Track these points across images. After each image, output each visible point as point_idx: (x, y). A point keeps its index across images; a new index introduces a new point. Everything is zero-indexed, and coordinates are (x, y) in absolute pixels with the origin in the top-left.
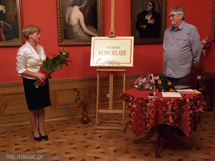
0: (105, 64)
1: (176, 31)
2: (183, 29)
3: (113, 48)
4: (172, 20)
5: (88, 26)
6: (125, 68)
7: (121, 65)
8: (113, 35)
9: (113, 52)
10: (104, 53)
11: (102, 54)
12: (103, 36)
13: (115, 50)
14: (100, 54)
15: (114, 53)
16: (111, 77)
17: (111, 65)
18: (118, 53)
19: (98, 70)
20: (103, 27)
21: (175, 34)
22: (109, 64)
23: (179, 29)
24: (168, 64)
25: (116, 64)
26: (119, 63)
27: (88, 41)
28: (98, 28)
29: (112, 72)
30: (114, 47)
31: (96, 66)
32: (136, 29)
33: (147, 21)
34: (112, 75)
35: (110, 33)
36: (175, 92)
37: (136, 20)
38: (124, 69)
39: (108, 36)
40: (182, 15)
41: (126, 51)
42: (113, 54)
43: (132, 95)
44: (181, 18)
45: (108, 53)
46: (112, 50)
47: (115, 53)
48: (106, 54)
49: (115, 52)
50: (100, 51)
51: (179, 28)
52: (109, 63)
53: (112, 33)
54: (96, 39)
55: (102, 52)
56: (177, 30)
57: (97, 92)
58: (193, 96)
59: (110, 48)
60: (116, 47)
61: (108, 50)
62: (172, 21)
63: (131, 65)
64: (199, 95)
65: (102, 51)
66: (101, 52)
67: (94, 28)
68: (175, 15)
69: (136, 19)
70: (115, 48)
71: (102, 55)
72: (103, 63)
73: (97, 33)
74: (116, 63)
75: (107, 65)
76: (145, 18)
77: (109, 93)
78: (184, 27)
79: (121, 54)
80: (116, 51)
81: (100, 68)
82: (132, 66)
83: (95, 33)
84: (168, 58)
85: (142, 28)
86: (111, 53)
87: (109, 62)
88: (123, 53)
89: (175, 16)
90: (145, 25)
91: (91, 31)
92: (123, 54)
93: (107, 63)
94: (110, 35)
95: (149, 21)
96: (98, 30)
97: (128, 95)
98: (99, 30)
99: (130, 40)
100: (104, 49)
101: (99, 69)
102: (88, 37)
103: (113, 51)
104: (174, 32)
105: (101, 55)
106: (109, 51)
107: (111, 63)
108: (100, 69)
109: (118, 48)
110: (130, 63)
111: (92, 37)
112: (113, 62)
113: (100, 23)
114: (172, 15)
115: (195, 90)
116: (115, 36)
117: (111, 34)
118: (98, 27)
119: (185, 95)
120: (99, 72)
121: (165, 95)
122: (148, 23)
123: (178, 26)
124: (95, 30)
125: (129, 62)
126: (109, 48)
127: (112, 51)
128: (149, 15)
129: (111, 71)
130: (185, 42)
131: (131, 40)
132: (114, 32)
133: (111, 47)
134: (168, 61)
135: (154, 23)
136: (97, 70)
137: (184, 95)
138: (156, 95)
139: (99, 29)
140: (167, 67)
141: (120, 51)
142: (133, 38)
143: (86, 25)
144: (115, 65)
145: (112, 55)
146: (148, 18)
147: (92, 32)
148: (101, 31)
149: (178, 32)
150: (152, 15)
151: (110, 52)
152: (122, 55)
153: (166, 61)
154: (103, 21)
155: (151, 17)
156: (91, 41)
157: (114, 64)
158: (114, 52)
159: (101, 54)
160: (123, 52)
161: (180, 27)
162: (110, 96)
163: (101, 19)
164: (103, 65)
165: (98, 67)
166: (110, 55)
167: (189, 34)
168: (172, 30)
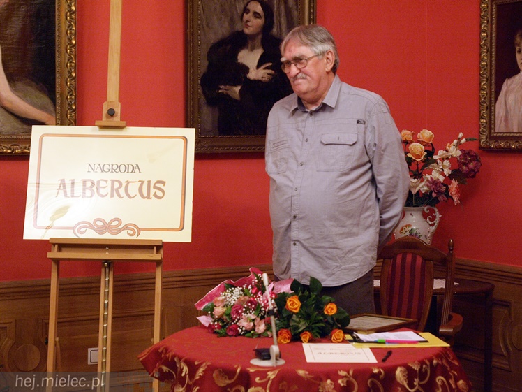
0: (83, 230)
1: (312, 113)
2: (341, 107)
3: (113, 170)
5: (20, 84)
6: (161, 247)
7: (145, 236)
8: (117, 120)
9: (117, 185)
10: (79, 189)
11: (73, 191)
12: (78, 122)
13: (123, 177)
14: (61, 192)
15: (117, 190)
16: (107, 283)
17: (107, 236)
18: (133, 189)
19: (53, 254)
20: (79, 90)
21: (309, 124)
22: (99, 230)
23: (324, 107)
24: (294, 234)
25: (125, 232)
26: (140, 230)
27: (15, 142)
28: (58, 91)
29: (109, 265)
30: (119, 167)
31: (47, 238)
32: (203, 98)
33: (246, 69)
34: (111, 273)
35: (105, 111)
36: (351, 341)
37: (203, 65)
38: (158, 252)
39: (98, 123)
40: (330, 56)
41: (164, 183)
42: (115, 192)
43: (190, 354)
44: (329, 67)
45: (94, 189)
46: (110, 176)
47: (122, 191)
48: (88, 193)
49: (124, 184)
50: (63, 180)
51: (326, 101)
52: (101, 227)
53: (111, 113)
54: (47, 135)
55: (73, 183)
56: (317, 111)
57: (47, 343)
58: (420, 358)
59: (103, 170)
60: (127, 168)
61: (96, 176)
62: (300, 81)
63: (185, 236)
64: (441, 353)
65: (73, 180)
66: (68, 182)
67: (42, 91)
68: (310, 59)
69: (205, 63)
70: (123, 168)
71: (73, 196)
72: (73, 228)
73: (52, 109)
74: (126, 227)
75: (90, 235)
76: (237, 60)
77: (96, 345)
78: (343, 98)
79: (145, 195)
80: (128, 183)
81: (63, 245)
82: (189, 240)
83: (43, 108)
84: (294, 213)
85: (227, 95)
86: (108, 190)
87: (100, 223)
88: (153, 191)
90: (235, 85)
92: (155, 195)
93: (91, 227)
94: (105, 121)
95: (251, 70)
96: (58, 101)
97: (173, 357)
98: (62, 101)
99: (182, 141)
100: (81, 174)
101: (59, 250)
102: (16, 124)
103: (113, 181)
104: (306, 115)
105: (66, 195)
106: (98, 182)
107: (107, 227)
108: (63, 249)
109: (136, 169)
110: (182, 228)
111: (34, 127)
112: (115, 223)
113: (67, 74)
114: (298, 60)
115: (428, 336)
116: (123, 123)
117: (107, 117)
118: (57, 86)
119: (390, 352)
120: (57, 261)
121: (317, 353)
122: (249, 79)
123: (321, 97)
124: (46, 100)
125: (178, 226)
126: (99, 170)
127: (109, 184)
128: (252, 49)
129: (106, 261)
130: (350, 150)
131: (185, 139)
132: (118, 110)
133: (106, 168)
134: (295, 224)
135: (270, 81)
136: (50, 255)
137: (385, 355)
138: (279, 356)
139: (62, 95)
140: (293, 247)
141: (143, 182)
142: (190, 133)
143: (11, 77)
144: (124, 236)
145: (112, 196)
146: (249, 58)
147: (35, 105)
148: (70, 105)
149: (321, 115)
150: (264, 48)
151: (102, 184)
152: (148, 197)
153: (286, 223)
154: (78, 68)
155: (259, 56)
156: (29, 141)
157: (120, 231)
158: (121, 184)
159: (69, 189)
160: (155, 187)
161: (329, 100)
162: (99, 355)
163: (70, 58)
164: (73, 236)
165: (54, 244)
166: (102, 196)
167: (364, 123)
168: (296, 109)
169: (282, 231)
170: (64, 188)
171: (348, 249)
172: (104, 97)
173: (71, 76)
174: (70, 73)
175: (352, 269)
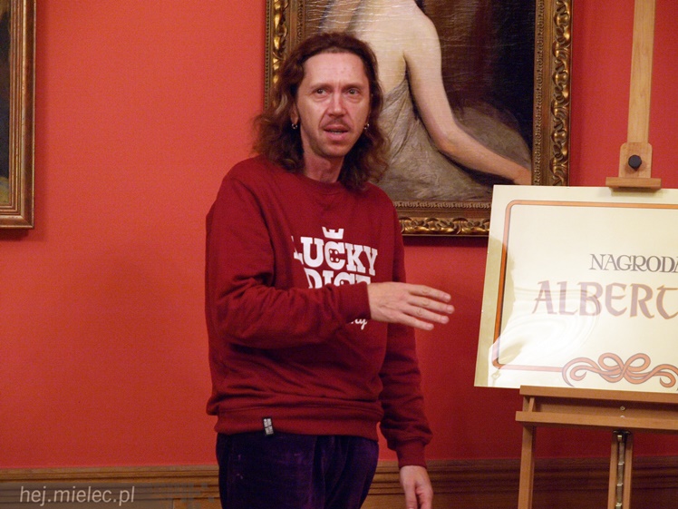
0: (579, 373)
3: (635, 267)
5: (470, 112)
8: (644, 176)
9: (642, 295)
10: (573, 301)
11: (562, 306)
12: (571, 178)
13: (653, 280)
14: (543, 304)
15: (643, 303)
16: (621, 471)
17: (623, 386)
19: (526, 415)
20: (574, 120)
22: (609, 375)
25: (656, 379)
27: (461, 213)
28: (537, 124)
29: (625, 437)
30: (646, 262)
34: (629, 453)
35: (623, 161)
39: (610, 181)
42: (638, 306)
45: (602, 299)
46: (630, 277)
47: (652, 305)
48: (591, 307)
49: (656, 293)
50: (545, 284)
52: (612, 370)
53: (635, 164)
54: (520, 202)
55: (563, 291)
59: (617, 266)
60: (661, 264)
61: (607, 277)
65: (564, 284)
66: (555, 289)
67: (509, 124)
70: (653, 264)
71: (562, 312)
72: (563, 370)
73: (526, 156)
74: (659, 371)
75: (593, 383)
80: (663, 290)
81: (544, 399)
83: (510, 154)
86: (627, 302)
87: (610, 363)
91: (489, 145)
93: (595, 369)
94: (623, 178)
96: (537, 141)
98: (544, 140)
100: (578, 272)
101: (537, 408)
102: (464, 183)
103: (635, 287)
105: (550, 311)
106: (609, 288)
107: (623, 370)
108: (544, 407)
111: (497, 189)
112: (639, 362)
113: (553, 94)
116: (656, 183)
117: (627, 171)
118: (536, 115)
120: (533, 427)
124: (515, 139)
126: (611, 266)
127: (629, 291)
129: (621, 430)
132: (646, 159)
133: (624, 262)
136: (521, 416)
139: (544, 130)
143: (457, 101)
144: (654, 387)
145: (634, 313)
147: (497, 149)
148: (558, 148)
151: (616, 291)
154: (574, 82)
156: (488, 211)
157: (646, 377)
158: (649, 292)
159: (556, 301)
163: (560, 66)
164: (565, 385)
165: (528, 398)
166: (616, 313)
170: (548, 299)
172: (622, 136)
173: (560, 98)
174: (559, 90)
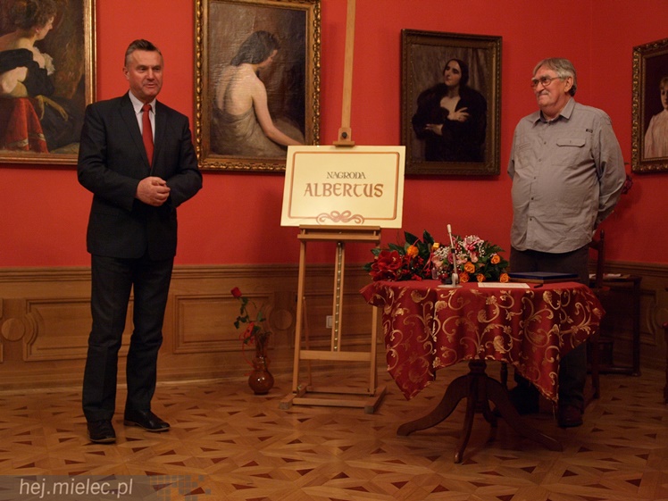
0: (323, 219)
2: (574, 119)
3: (345, 177)
4: (545, 91)
5: (279, 121)
6: (379, 231)
7: (368, 223)
8: (348, 141)
9: (348, 187)
10: (320, 191)
11: (316, 193)
12: (322, 142)
13: (352, 181)
14: (308, 193)
15: (348, 191)
16: (340, 258)
17: (340, 223)
18: (360, 190)
19: (302, 236)
20: (322, 124)
21: (547, 131)
22: (335, 219)
23: (561, 118)
24: (531, 212)
25: (353, 221)
26: (364, 219)
27: (276, 162)
28: (307, 126)
29: (342, 243)
30: (349, 175)
31: (298, 225)
33: (447, 112)
34: (343, 251)
35: (340, 135)
37: (413, 108)
38: (377, 234)
39: (334, 143)
40: (570, 81)
41: (382, 186)
42: (346, 192)
44: (567, 89)
45: (332, 190)
46: (343, 181)
47: (351, 192)
48: (327, 193)
49: (353, 187)
50: (309, 185)
51: (562, 114)
52: (336, 217)
53: (345, 136)
54: (298, 152)
55: (316, 188)
56: (555, 122)
59: (338, 176)
60: (355, 175)
61: (333, 181)
62: (544, 96)
63: (397, 224)
65: (316, 185)
66: (313, 187)
67: (296, 126)
68: (553, 79)
70: (352, 175)
71: (316, 195)
72: (317, 218)
74: (354, 217)
75: (329, 223)
76: (440, 105)
78: (576, 113)
79: (368, 194)
80: (356, 185)
81: (309, 230)
82: (399, 226)
83: (296, 138)
84: (532, 196)
85: (432, 132)
86: (342, 190)
87: (335, 214)
88: (374, 191)
89: (553, 82)
90: (439, 124)
91: (287, 135)
92: (376, 194)
93: (329, 217)
94: (340, 142)
95: (450, 112)
96: (307, 133)
99: (396, 156)
100: (322, 179)
101: (306, 233)
102: (277, 149)
103: (345, 185)
104: (546, 125)
105: (311, 195)
106: (335, 185)
107: (340, 217)
108: (309, 233)
109: (361, 175)
110: (395, 217)
112: (347, 214)
113: (313, 114)
114: (544, 79)
116: (353, 143)
117: (341, 139)
118: (306, 122)
120: (305, 241)
122: (449, 119)
125: (392, 216)
126: (335, 177)
127: (343, 186)
128: (452, 97)
129: (340, 241)
131: (398, 154)
132: (349, 134)
133: (341, 175)
134: (532, 204)
135: (465, 121)
136: (299, 236)
138: (458, 282)
139: (309, 129)
140: (529, 222)
141: (366, 185)
142: (402, 150)
143: (273, 116)
144: (352, 223)
145: (344, 195)
146: (449, 104)
147: (290, 136)
150: (461, 96)
151: (337, 187)
152: (371, 196)
154: (321, 109)
155: (457, 102)
157: (349, 220)
158: (351, 186)
159: (313, 192)
160: (375, 189)
161: (565, 113)
163: (316, 102)
164: (317, 224)
165: (302, 229)
166: (337, 195)
167: (592, 131)
168: (539, 121)
169: (521, 210)
170: (310, 191)
171: (571, 226)
172: (340, 125)
173: (316, 115)
174: (315, 112)
175: (574, 241)
